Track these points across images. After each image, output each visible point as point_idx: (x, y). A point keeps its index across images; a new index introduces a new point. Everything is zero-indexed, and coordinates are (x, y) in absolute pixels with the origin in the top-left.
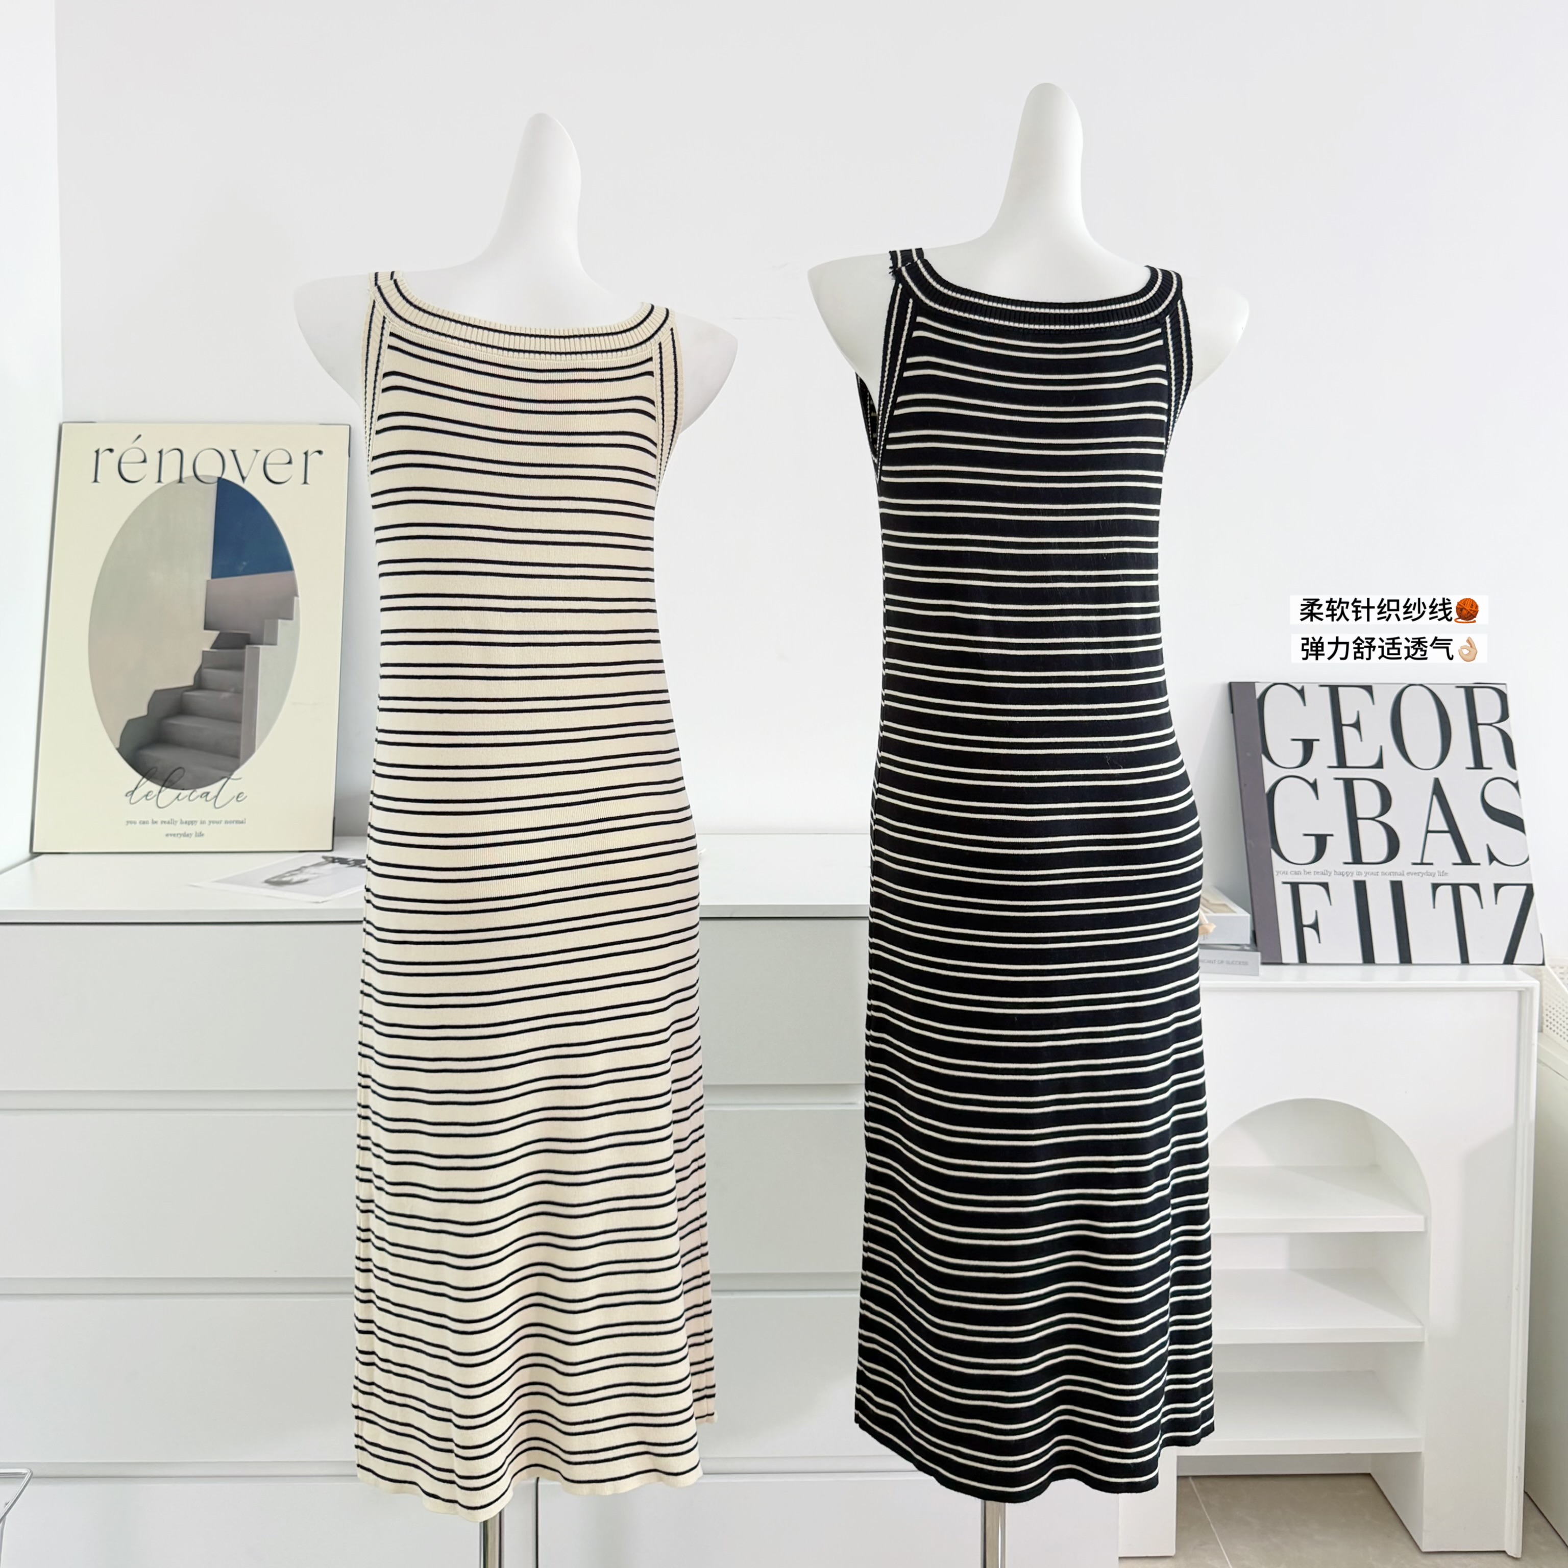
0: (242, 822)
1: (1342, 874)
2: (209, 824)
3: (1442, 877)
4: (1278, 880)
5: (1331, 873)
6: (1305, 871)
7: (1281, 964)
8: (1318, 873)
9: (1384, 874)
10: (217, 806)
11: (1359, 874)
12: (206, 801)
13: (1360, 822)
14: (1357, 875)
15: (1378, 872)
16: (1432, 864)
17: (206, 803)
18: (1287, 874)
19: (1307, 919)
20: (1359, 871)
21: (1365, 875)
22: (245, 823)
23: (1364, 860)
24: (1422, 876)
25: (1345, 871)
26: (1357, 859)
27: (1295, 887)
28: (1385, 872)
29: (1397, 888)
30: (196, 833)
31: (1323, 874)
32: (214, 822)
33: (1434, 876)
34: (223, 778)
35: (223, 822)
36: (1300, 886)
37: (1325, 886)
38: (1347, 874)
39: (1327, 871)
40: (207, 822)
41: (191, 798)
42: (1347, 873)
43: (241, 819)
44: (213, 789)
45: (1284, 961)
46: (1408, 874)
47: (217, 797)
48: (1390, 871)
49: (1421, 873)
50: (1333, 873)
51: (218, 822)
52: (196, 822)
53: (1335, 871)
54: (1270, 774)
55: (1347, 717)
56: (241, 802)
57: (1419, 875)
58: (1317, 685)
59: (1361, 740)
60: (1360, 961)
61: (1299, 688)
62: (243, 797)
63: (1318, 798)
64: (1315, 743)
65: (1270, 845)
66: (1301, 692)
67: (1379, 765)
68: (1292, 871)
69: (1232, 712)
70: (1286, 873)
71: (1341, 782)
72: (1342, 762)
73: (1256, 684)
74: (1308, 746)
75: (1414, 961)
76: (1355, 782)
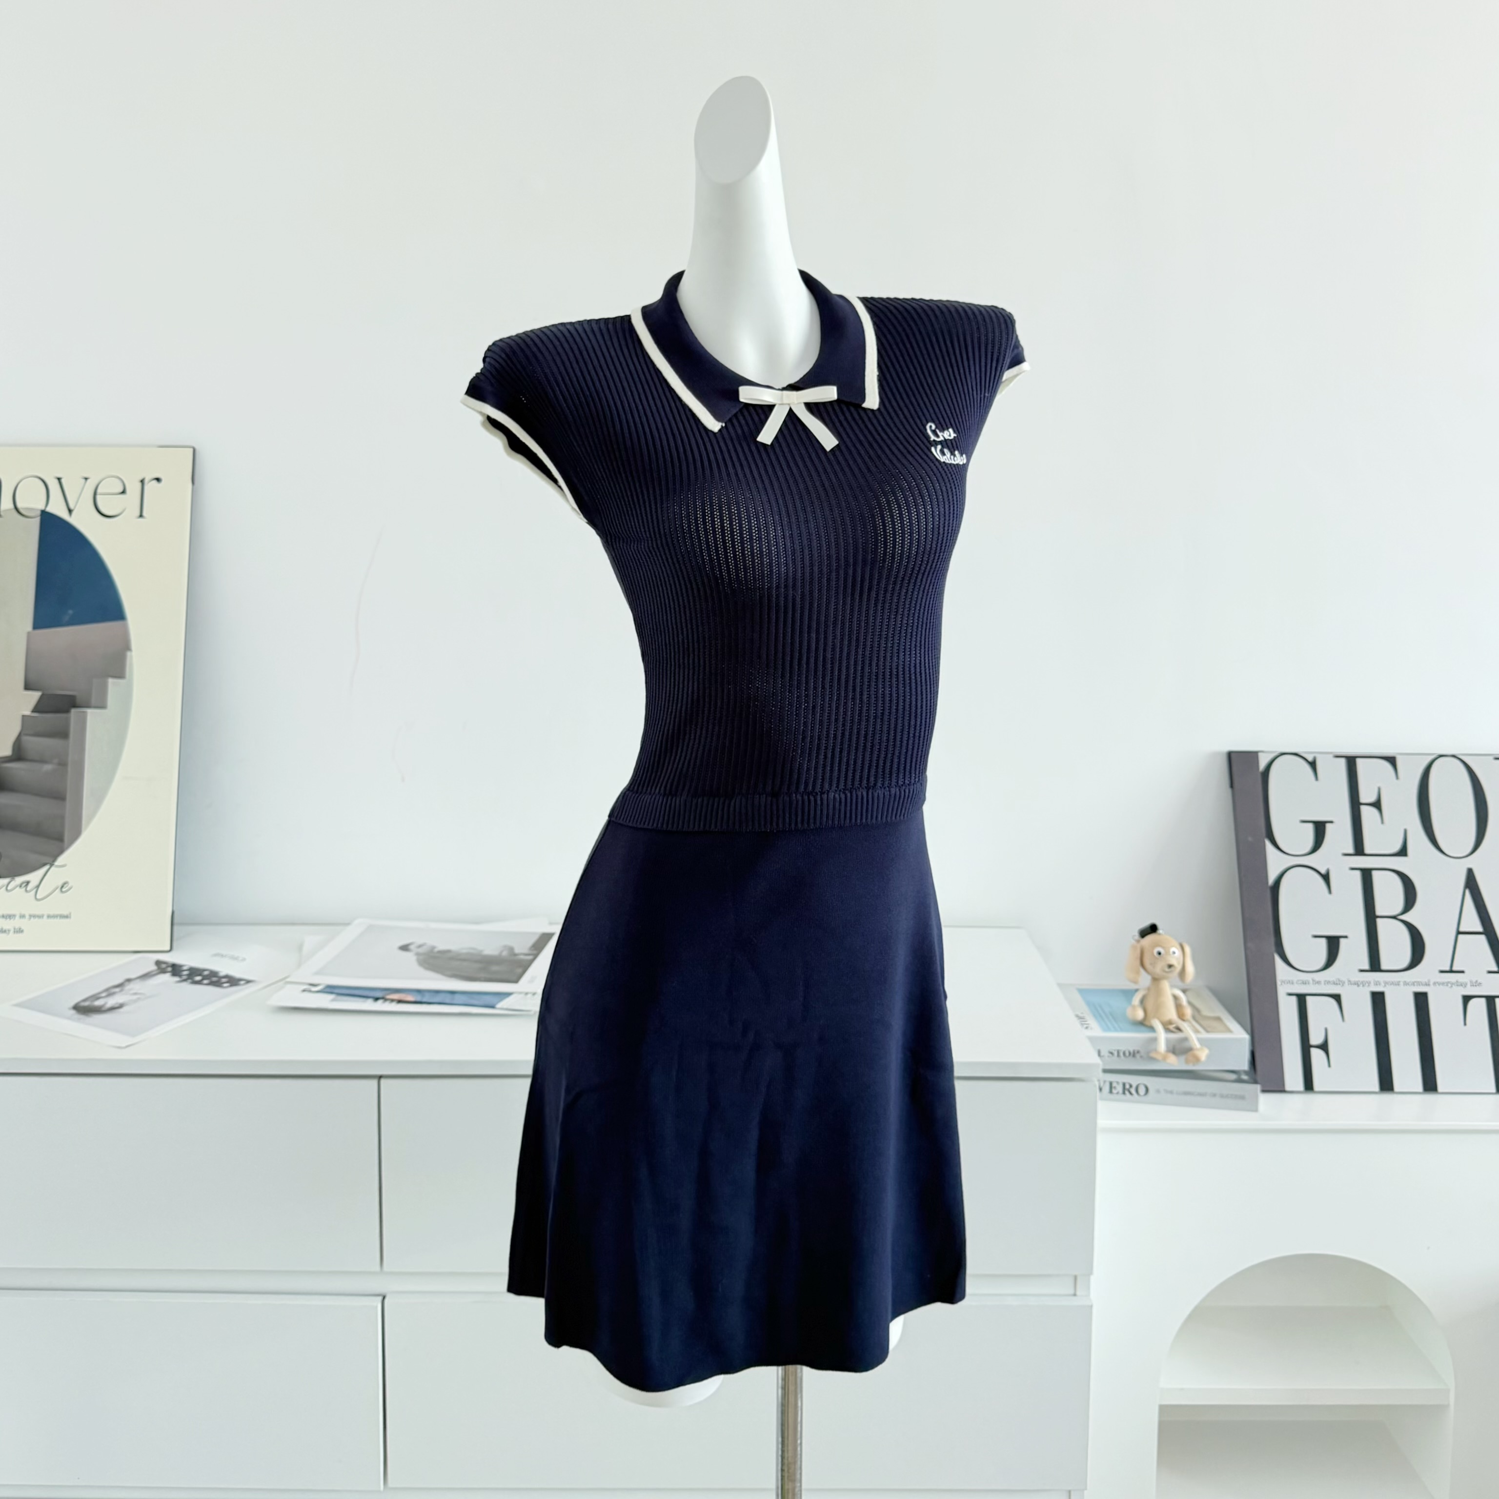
0: (67, 917)
1: (1357, 984)
2: (30, 918)
3: (1475, 987)
4: (1282, 991)
5: (1344, 983)
6: (1313, 980)
7: (1283, 1091)
8: (1328, 982)
9: (1406, 984)
10: (38, 897)
11: (1377, 983)
12: (26, 891)
13: (1379, 922)
14: (1374, 984)
15: (1399, 982)
16: (1463, 972)
17: (28, 894)
18: (1293, 983)
19: (1315, 1038)
20: (1376, 980)
21: (1383, 985)
22: (70, 917)
23: (1383, 967)
24: (1452, 986)
25: (1361, 980)
26: (1375, 965)
27: (1302, 999)
28: (1408, 980)
29: (1421, 1001)
30: (15, 929)
31: (1335, 983)
32: (34, 916)
33: (1465, 987)
34: (44, 865)
35: (45, 917)
36: (1308, 998)
37: (1337, 998)
38: (1363, 984)
39: (1339, 980)
40: (27, 917)
41: (9, 888)
42: (1362, 982)
43: (65, 913)
44: (34, 877)
45: (1287, 1088)
46: (1435, 984)
47: (38, 887)
48: (1413, 980)
49: (1448, 983)
50: (1346, 983)
51: (40, 917)
52: (14, 916)
53: (1349, 981)
54: (1275, 863)
55: (1366, 795)
56: (65, 894)
57: (1447, 985)
58: (1331, 756)
59: (1382, 822)
60: (1376, 1087)
61: (1310, 759)
62: (70, 886)
63: (1330, 892)
64: (1328, 826)
65: (1273, 948)
66: (1313, 764)
67: (1403, 852)
68: (1298, 981)
69: (1232, 786)
70: (1291, 982)
71: (1358, 874)
72: (1359, 849)
73: (1260, 755)
74: (1320, 828)
75: (1441, 1087)
76: (1374, 873)
